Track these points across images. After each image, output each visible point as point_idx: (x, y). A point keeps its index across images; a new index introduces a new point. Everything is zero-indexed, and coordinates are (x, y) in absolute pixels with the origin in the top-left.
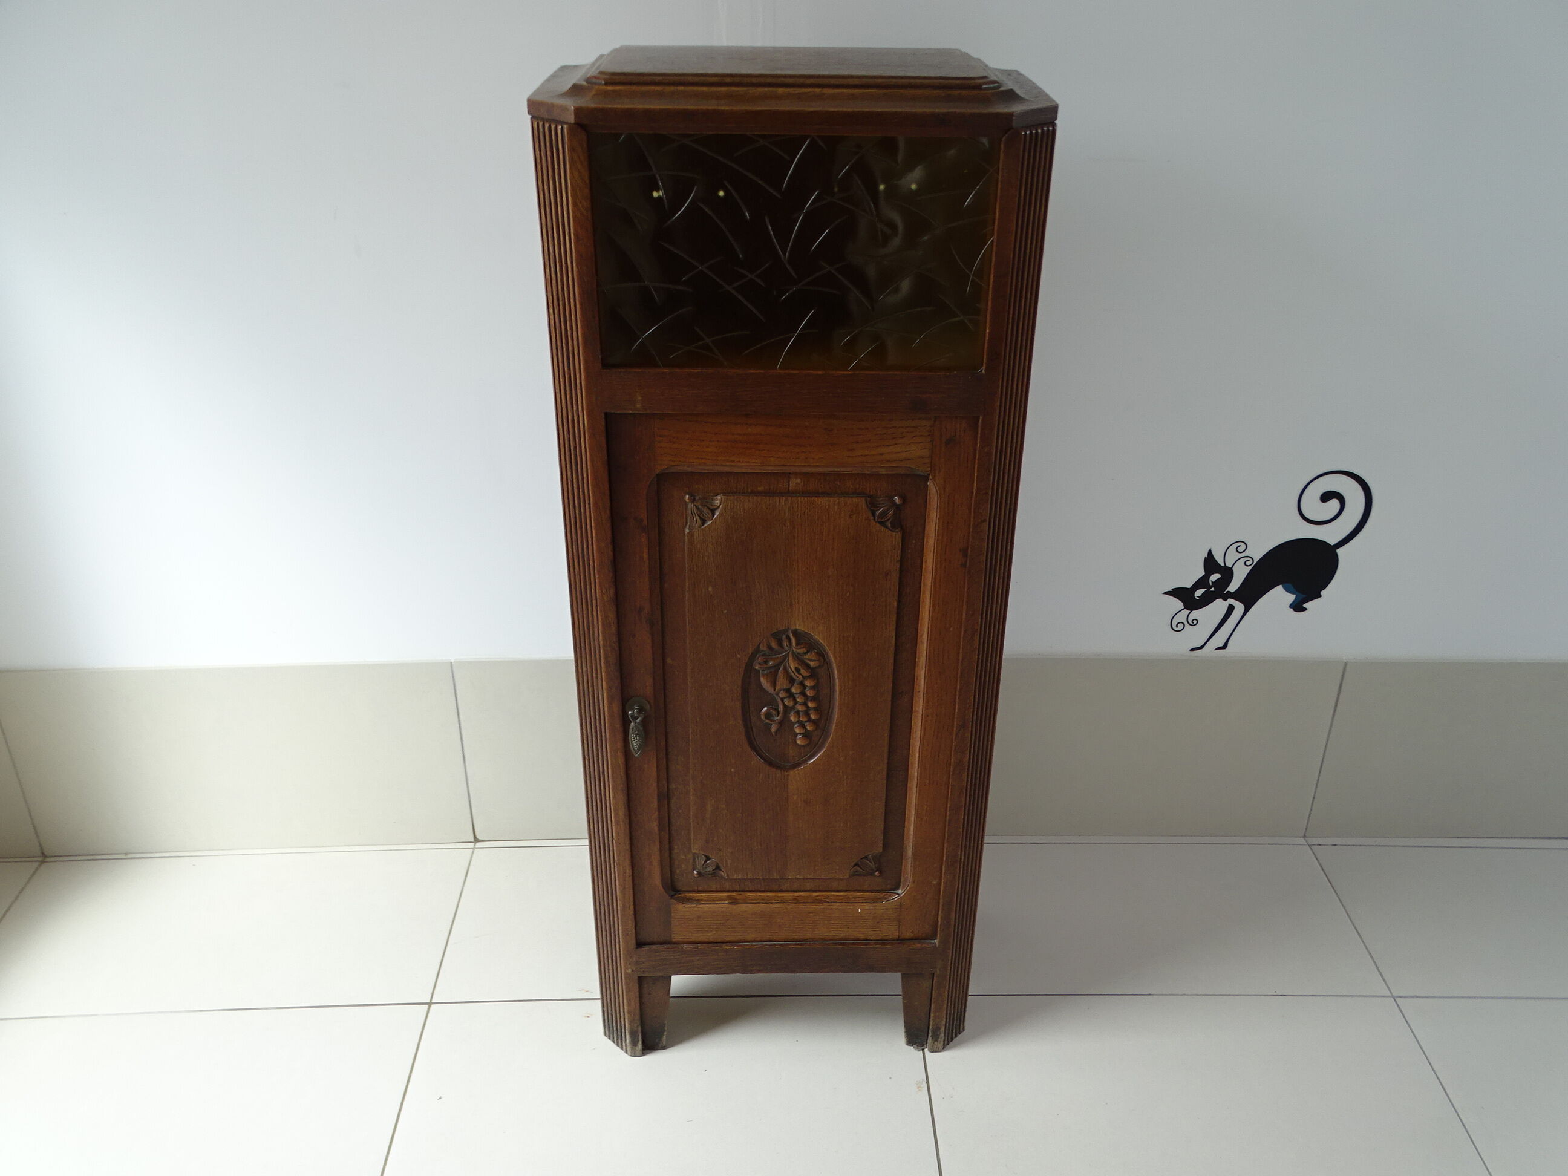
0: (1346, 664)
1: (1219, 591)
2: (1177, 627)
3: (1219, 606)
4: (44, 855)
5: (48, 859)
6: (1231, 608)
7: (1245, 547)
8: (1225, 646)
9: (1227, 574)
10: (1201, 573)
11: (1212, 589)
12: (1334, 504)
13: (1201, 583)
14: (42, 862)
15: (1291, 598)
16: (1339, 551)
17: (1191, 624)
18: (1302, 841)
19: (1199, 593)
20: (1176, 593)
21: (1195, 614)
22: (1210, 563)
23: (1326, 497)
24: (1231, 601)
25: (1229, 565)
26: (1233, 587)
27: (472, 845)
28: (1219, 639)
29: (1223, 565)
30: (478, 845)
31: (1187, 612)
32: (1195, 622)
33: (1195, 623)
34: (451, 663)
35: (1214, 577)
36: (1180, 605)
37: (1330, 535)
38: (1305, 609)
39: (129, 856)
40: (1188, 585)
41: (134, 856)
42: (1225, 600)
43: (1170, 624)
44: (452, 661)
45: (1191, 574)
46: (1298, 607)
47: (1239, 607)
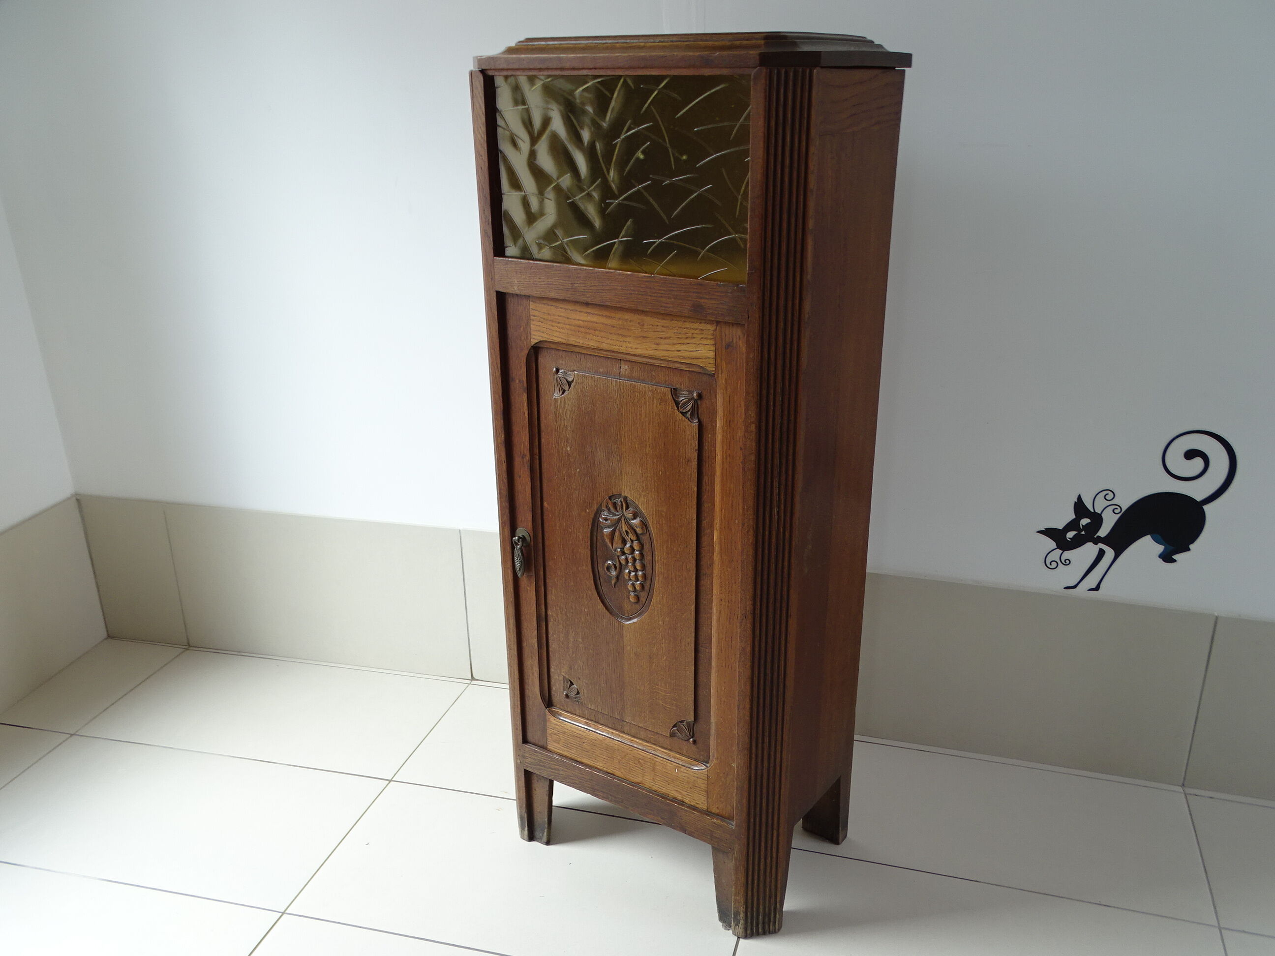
0: (1217, 618)
1: (1088, 535)
2: (1051, 564)
3: (1090, 550)
4: (189, 645)
5: (191, 648)
6: (1101, 553)
7: (1113, 496)
8: (1097, 588)
9: (1097, 519)
10: (1072, 516)
11: (1083, 533)
12: (1198, 463)
13: (1072, 525)
14: (187, 649)
15: (1160, 548)
16: (1206, 508)
17: (1064, 563)
18: (1180, 789)
19: (1070, 535)
20: (1049, 533)
21: (1067, 554)
22: (1080, 507)
23: (1190, 454)
24: (1101, 546)
25: (1098, 511)
26: (1103, 532)
27: (469, 682)
28: (1092, 580)
29: (1092, 511)
30: (474, 682)
31: (1059, 551)
32: (1067, 561)
33: (1067, 563)
34: (460, 530)
35: (1085, 521)
36: (1052, 544)
37: (1197, 491)
38: (1174, 561)
39: (241, 654)
40: (1060, 526)
41: (243, 654)
42: (1096, 543)
43: (1044, 561)
44: (461, 529)
45: (1063, 517)
46: (1167, 557)
47: (1110, 553)
